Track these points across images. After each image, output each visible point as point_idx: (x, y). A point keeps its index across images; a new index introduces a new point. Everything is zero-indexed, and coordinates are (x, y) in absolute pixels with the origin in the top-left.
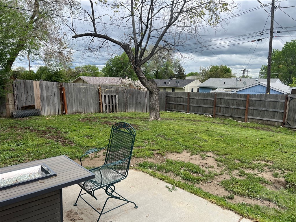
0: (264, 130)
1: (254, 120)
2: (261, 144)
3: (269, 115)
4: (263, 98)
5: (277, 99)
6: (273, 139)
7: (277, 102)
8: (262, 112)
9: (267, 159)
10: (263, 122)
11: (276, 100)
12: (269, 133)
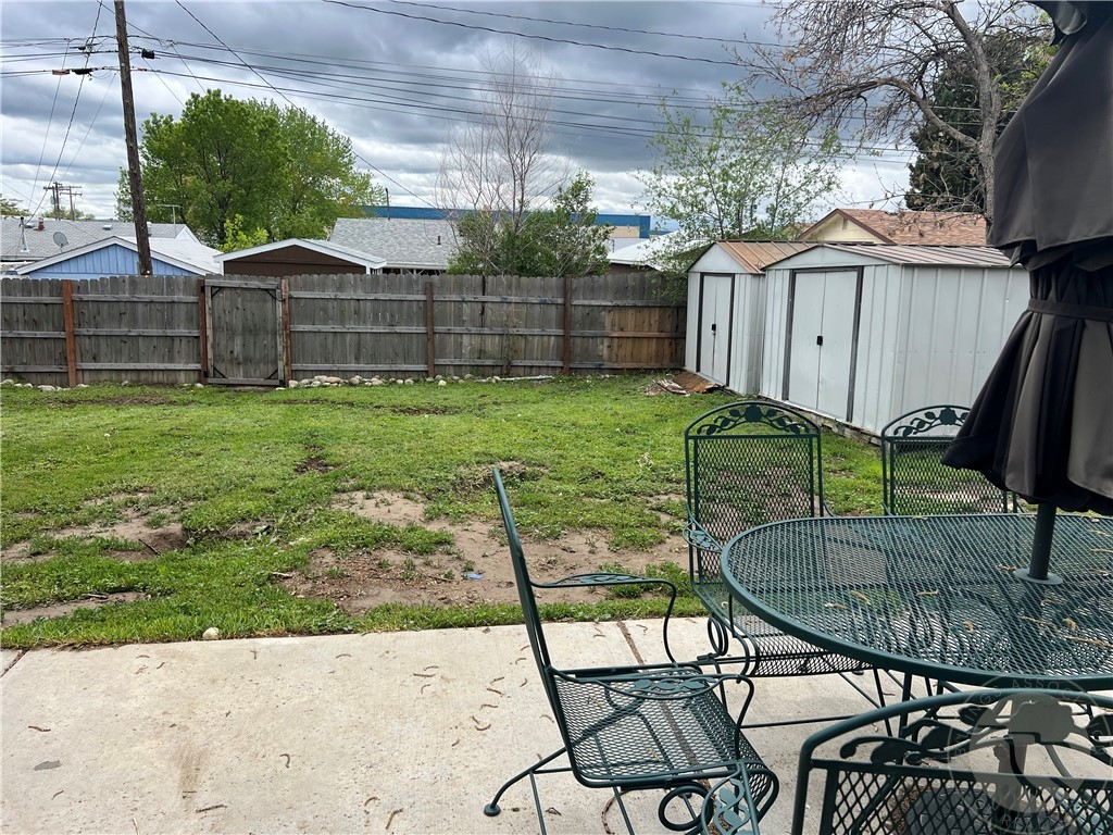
0: (141, 402)
1: (105, 376)
2: (121, 447)
3: (153, 352)
4: (124, 293)
5: (172, 292)
6: (166, 425)
7: (173, 302)
8: (126, 344)
9: (136, 484)
10: (140, 378)
11: (169, 298)
12: (156, 411)
